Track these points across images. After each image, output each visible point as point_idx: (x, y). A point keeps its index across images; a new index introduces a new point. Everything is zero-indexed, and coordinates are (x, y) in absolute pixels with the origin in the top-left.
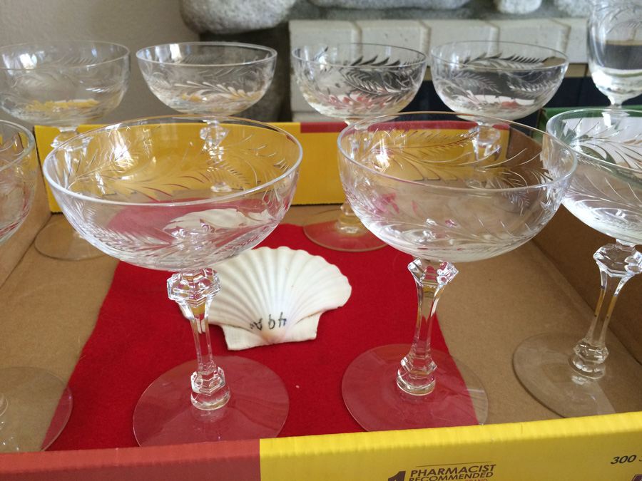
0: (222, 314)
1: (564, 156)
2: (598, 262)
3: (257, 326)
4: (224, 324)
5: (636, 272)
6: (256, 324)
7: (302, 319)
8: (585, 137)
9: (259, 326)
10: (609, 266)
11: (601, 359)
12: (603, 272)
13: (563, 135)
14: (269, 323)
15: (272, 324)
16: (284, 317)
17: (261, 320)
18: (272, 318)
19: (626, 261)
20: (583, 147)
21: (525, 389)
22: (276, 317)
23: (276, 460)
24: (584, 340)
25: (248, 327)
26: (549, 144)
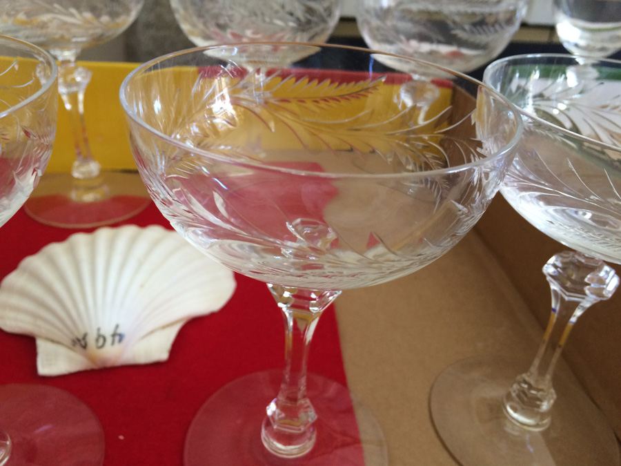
0: (40, 323)
1: (508, 120)
2: (548, 278)
3: (80, 343)
4: (41, 337)
5: (600, 297)
6: (79, 340)
7: (152, 332)
8: (540, 96)
9: (83, 343)
10: (563, 285)
11: (545, 406)
12: (555, 291)
13: (511, 91)
14: (97, 340)
15: (101, 341)
16: (119, 331)
17: (85, 336)
18: (102, 332)
19: (586, 280)
20: (537, 111)
22: (107, 331)
24: (525, 376)
25: (68, 342)
26: (488, 103)
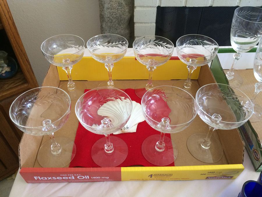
7: (133, 126)
15: (124, 129)
16: (128, 127)
21: (188, 150)
23: (125, 172)
